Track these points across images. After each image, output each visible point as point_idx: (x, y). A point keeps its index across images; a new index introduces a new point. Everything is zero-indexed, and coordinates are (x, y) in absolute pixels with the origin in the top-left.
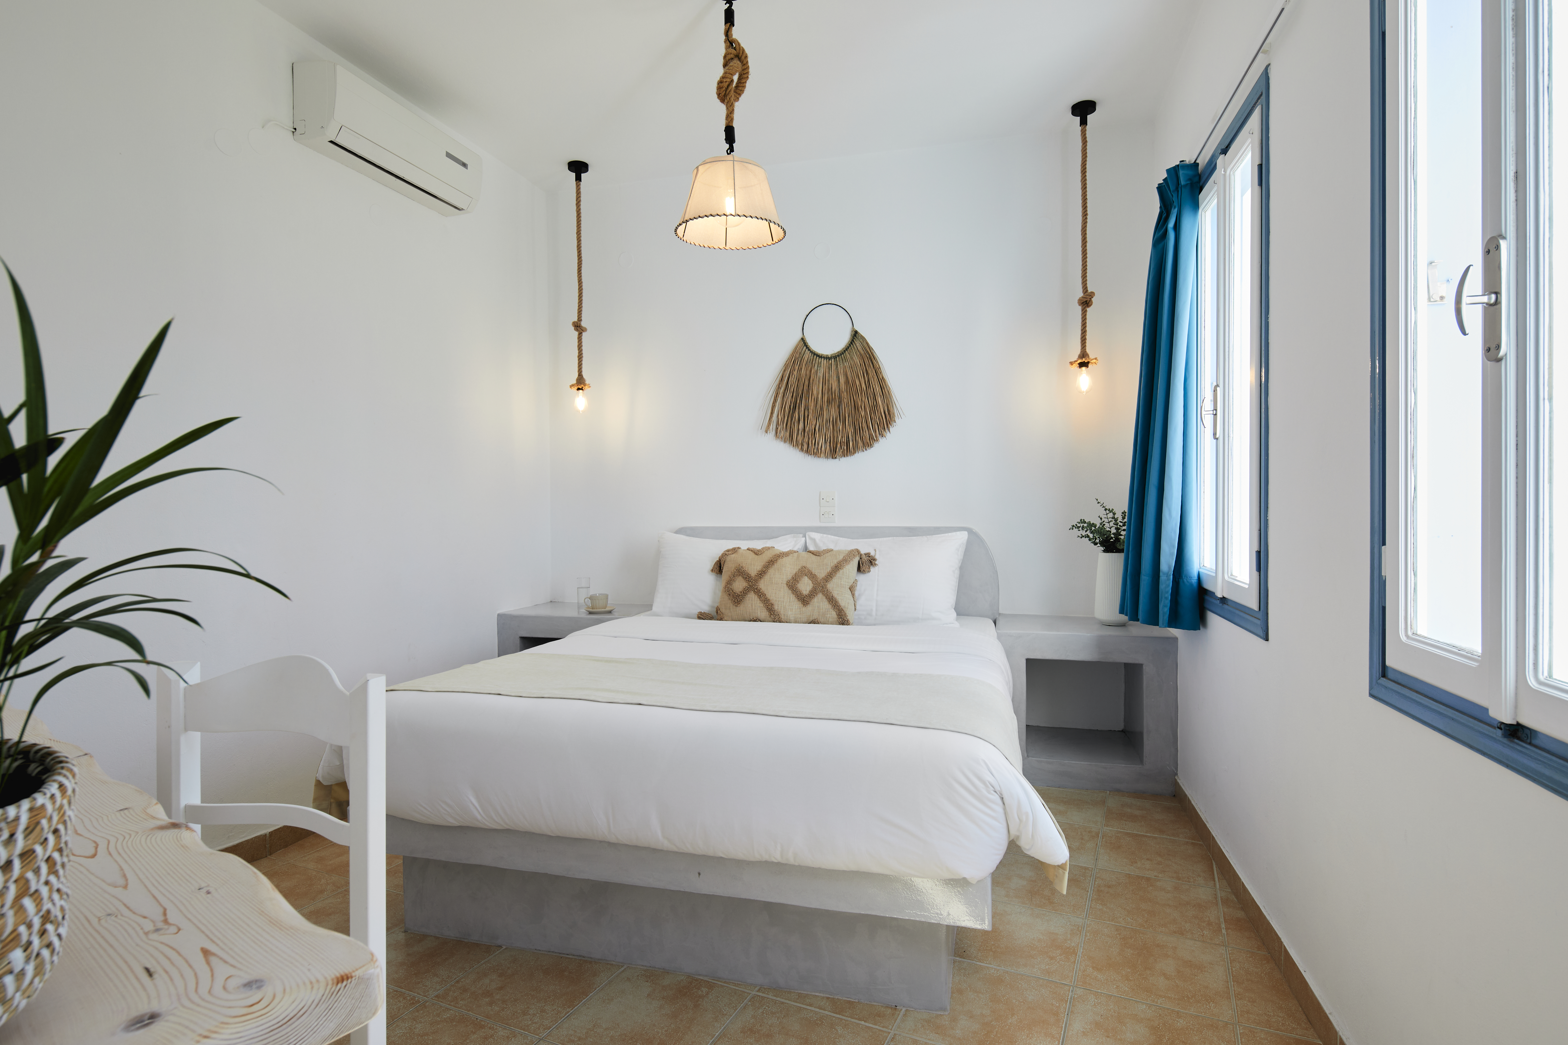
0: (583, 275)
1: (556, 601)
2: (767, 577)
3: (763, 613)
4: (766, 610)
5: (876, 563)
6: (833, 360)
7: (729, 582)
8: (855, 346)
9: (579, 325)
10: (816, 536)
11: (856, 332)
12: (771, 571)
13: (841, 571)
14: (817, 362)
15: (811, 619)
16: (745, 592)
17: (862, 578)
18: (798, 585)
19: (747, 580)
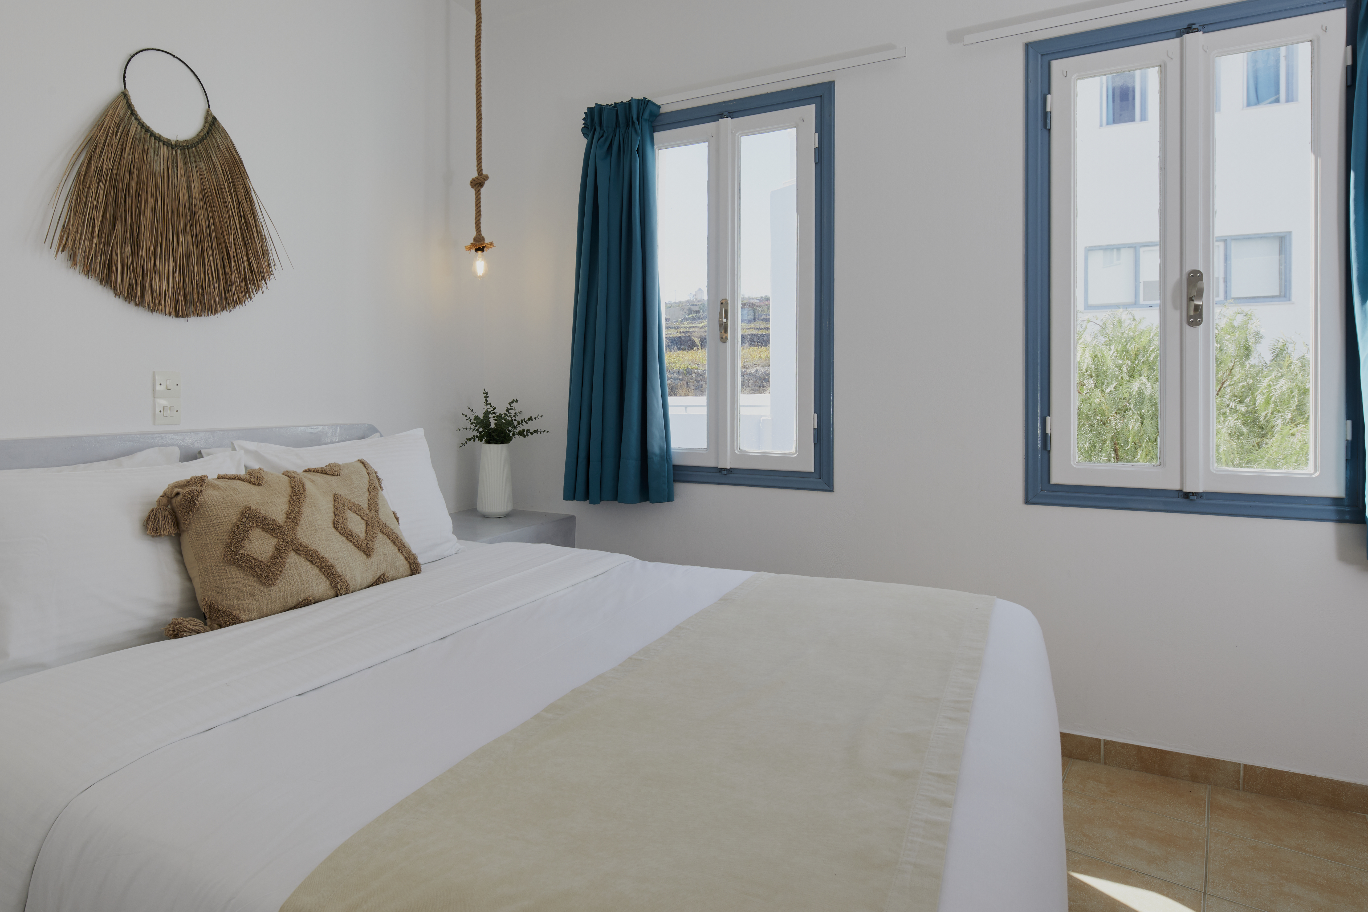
3: (321, 585)
6: (177, 151)
7: (233, 543)
8: (212, 140)
11: (214, 118)
12: (303, 509)
14: (152, 147)
15: (378, 576)
16: (279, 553)
18: (347, 524)
19: (277, 534)
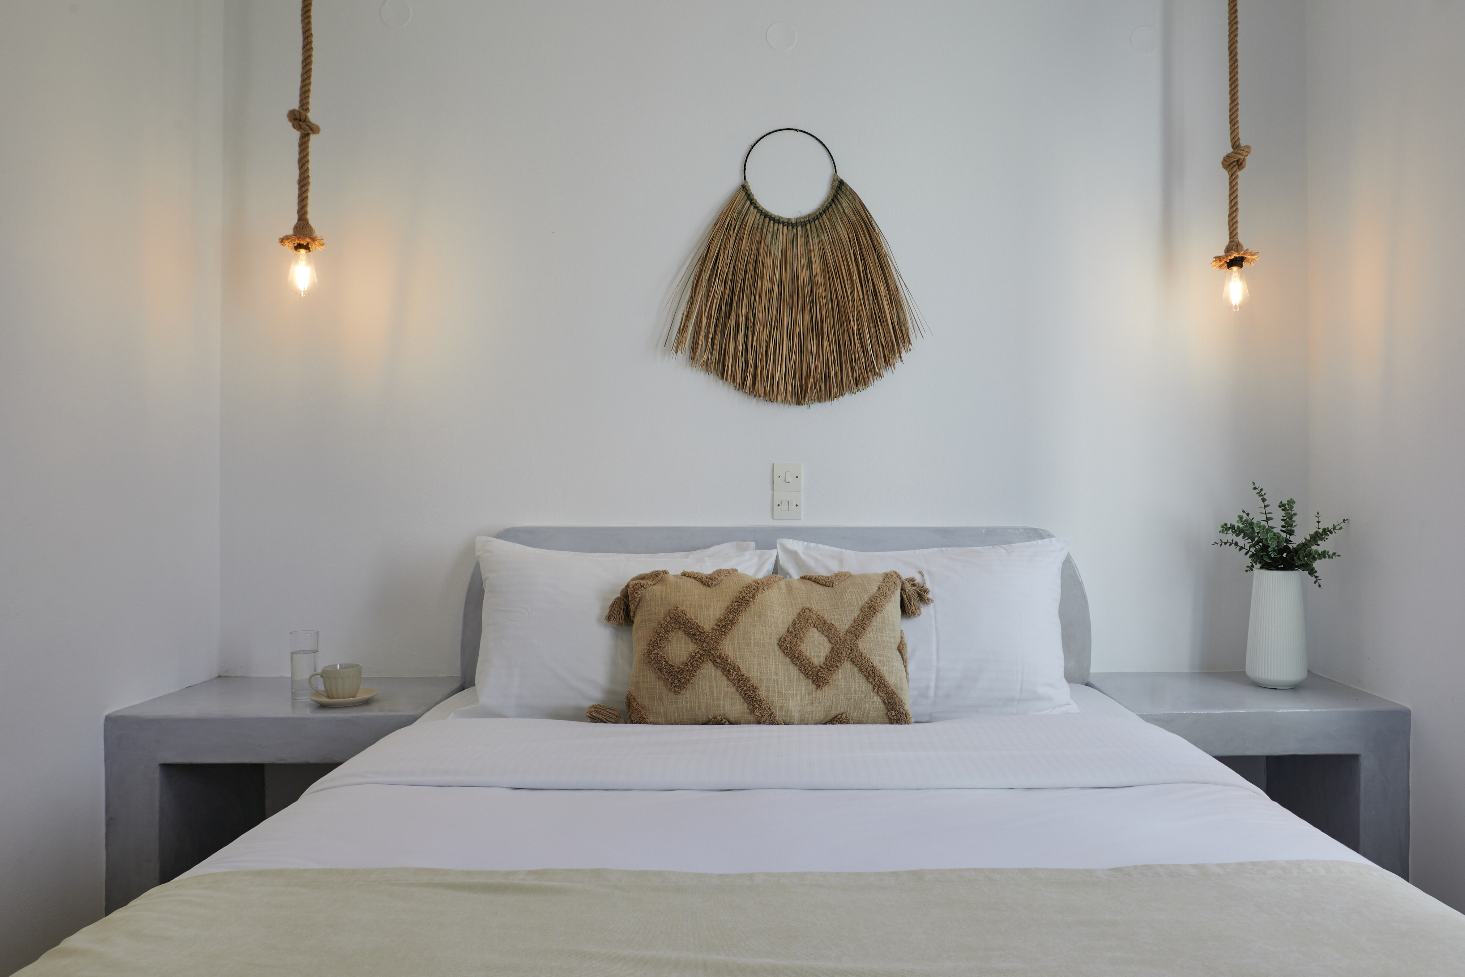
0: (313, 20)
1: (231, 675)
2: (737, 633)
3: (737, 707)
4: (742, 701)
5: (930, 596)
6: (799, 228)
7: (656, 643)
8: (839, 207)
9: (303, 118)
10: (796, 545)
11: (842, 183)
12: (745, 620)
13: (879, 616)
14: (771, 230)
15: (833, 714)
16: (694, 663)
17: (911, 629)
18: (802, 645)
19: (696, 639)
